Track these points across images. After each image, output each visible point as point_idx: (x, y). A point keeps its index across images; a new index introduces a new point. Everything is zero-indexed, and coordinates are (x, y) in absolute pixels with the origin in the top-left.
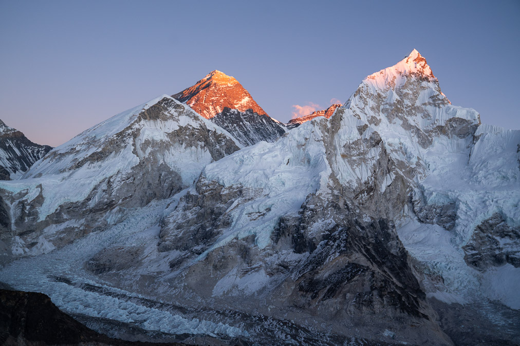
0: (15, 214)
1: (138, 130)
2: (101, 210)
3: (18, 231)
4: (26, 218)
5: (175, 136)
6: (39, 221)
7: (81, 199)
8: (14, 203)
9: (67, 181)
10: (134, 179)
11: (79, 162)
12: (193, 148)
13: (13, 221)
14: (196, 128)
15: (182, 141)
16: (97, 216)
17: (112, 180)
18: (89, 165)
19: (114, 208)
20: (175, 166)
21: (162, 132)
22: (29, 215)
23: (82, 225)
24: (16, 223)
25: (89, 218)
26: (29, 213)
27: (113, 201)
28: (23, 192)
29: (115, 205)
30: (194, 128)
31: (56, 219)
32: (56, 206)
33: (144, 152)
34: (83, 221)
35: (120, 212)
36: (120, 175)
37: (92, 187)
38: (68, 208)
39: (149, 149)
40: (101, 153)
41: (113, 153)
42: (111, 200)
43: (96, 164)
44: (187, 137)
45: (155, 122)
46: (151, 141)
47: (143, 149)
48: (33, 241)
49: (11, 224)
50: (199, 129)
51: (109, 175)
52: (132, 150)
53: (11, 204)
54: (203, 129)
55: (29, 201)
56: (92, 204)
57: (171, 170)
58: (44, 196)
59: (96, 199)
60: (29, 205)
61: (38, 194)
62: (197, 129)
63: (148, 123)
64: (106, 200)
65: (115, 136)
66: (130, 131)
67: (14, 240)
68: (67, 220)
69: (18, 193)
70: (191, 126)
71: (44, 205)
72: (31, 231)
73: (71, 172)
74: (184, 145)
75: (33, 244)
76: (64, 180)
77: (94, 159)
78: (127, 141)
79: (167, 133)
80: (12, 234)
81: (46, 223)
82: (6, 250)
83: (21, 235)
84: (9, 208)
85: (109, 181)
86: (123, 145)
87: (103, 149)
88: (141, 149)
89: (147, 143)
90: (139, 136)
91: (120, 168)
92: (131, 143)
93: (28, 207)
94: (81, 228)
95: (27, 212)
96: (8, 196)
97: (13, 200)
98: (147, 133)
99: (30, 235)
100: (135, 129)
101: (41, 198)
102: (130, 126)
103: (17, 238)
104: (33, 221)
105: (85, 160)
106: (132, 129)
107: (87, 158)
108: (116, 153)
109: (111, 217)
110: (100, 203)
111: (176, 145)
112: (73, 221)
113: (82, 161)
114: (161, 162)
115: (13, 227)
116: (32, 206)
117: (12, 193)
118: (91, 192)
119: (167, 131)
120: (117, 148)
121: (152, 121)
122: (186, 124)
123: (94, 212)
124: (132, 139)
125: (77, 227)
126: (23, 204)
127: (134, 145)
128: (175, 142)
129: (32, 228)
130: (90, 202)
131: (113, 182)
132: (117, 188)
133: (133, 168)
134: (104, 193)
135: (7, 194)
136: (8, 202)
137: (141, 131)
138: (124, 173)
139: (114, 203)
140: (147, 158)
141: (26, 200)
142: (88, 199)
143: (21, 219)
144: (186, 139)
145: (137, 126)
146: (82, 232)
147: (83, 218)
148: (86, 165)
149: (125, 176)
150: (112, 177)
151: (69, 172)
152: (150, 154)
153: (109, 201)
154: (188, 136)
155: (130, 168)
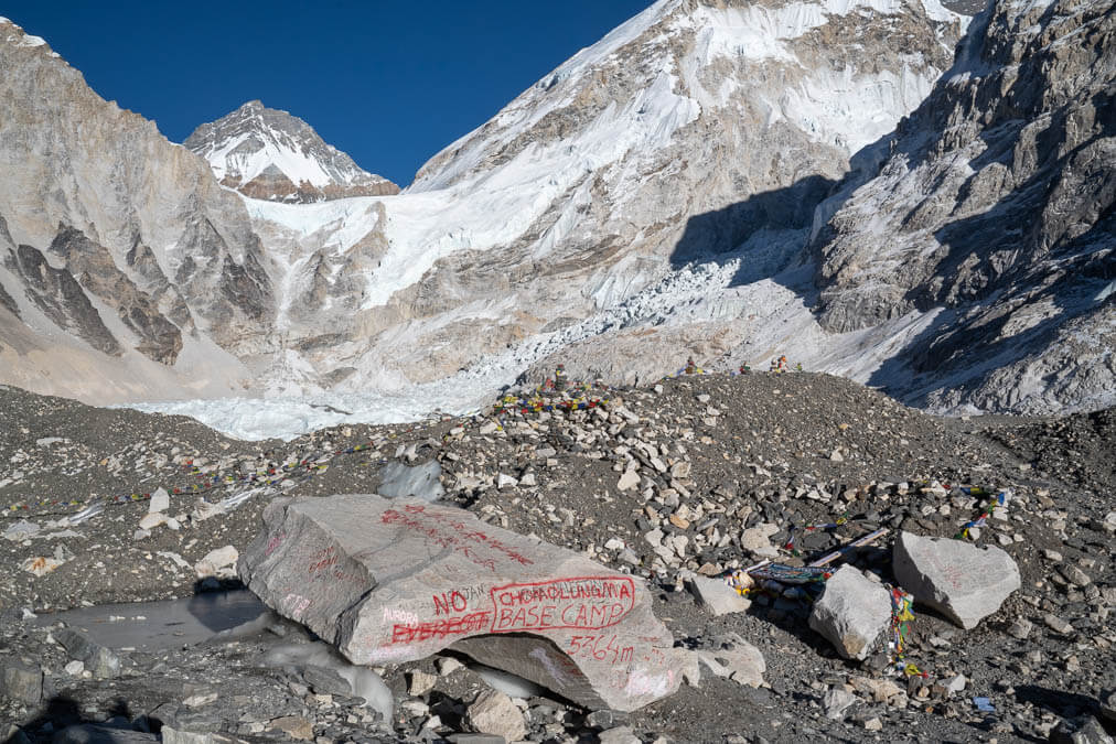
0: (294, 288)
1: (689, 33)
2: (571, 266)
3: (295, 335)
4: (328, 300)
5: (815, 46)
6: (366, 307)
7: (508, 236)
8: (299, 261)
9: (466, 202)
10: (685, 165)
11: (504, 148)
12: (885, 75)
13: (284, 305)
14: (888, 12)
15: (842, 59)
16: (560, 283)
17: (606, 177)
18: (534, 153)
19: (619, 259)
20: (827, 128)
21: (770, 38)
22: (338, 290)
23: (505, 312)
24: (293, 310)
25: (532, 293)
26: (339, 283)
27: (614, 237)
28: (326, 228)
29: (622, 251)
30: (883, 16)
31: (424, 302)
32: (426, 264)
33: (714, 93)
34: (510, 302)
35: (638, 269)
36: (633, 161)
37: (543, 202)
38: (464, 268)
39: (731, 85)
40: (571, 110)
41: (613, 105)
42: (605, 235)
43: (556, 146)
44: (858, 46)
45: (743, 15)
46: (735, 62)
47: (710, 84)
48: (339, 367)
49: (274, 312)
50: (900, 16)
51: (597, 164)
52: (673, 86)
53: (291, 262)
54: (914, 13)
55: (341, 252)
56: (541, 250)
57: (813, 141)
58: (389, 236)
59: (557, 235)
60: (338, 260)
61: (369, 228)
62: (893, 16)
63: (720, 16)
64: (588, 235)
65: (616, 56)
66: (662, 38)
67: (280, 361)
68: (458, 302)
69: (314, 234)
70: (868, 9)
71: (387, 260)
72: (339, 337)
73: (479, 176)
74: (849, 71)
75: (339, 375)
76: (457, 200)
77: (551, 134)
78: (654, 66)
79: (786, 40)
80: (275, 341)
81: (390, 312)
82: (246, 387)
83: (306, 346)
84: (280, 273)
85: (597, 182)
86: (640, 79)
87: (579, 99)
88: (704, 86)
89: (721, 67)
90: (693, 49)
91: (633, 140)
92: (668, 68)
93: (336, 269)
94: (505, 321)
95: (333, 282)
96: (284, 242)
97: (297, 251)
98: (716, 39)
99: (335, 348)
100: (679, 32)
101: (377, 241)
102: (660, 25)
103: (292, 356)
104: (350, 306)
105: (525, 139)
106: (667, 31)
107: (528, 133)
108: (620, 104)
109: (606, 285)
110: (567, 243)
111: (823, 72)
112: (477, 304)
113: (514, 144)
114: (776, 115)
115: (281, 321)
116: (349, 262)
117: (298, 233)
118: (539, 219)
119: (788, 34)
120: (621, 91)
121: (732, 12)
122: (851, 7)
123: (549, 274)
124: (670, 58)
125: (486, 320)
126: (321, 260)
127: (676, 72)
128: (815, 64)
129: (341, 327)
130: (537, 243)
131: (612, 184)
132: (625, 199)
133: (677, 133)
134: (583, 216)
135: (281, 236)
136: (282, 259)
137: (699, 37)
138: (647, 152)
139: (616, 242)
140: (723, 111)
141: (334, 249)
142: (531, 237)
143: (312, 299)
144: (854, 53)
145: (683, 22)
146: (505, 335)
147: (511, 294)
148: (526, 154)
149: (652, 161)
150: (607, 168)
151: (473, 177)
152: (732, 97)
153: (598, 239)
154: (861, 41)
155: (668, 132)
